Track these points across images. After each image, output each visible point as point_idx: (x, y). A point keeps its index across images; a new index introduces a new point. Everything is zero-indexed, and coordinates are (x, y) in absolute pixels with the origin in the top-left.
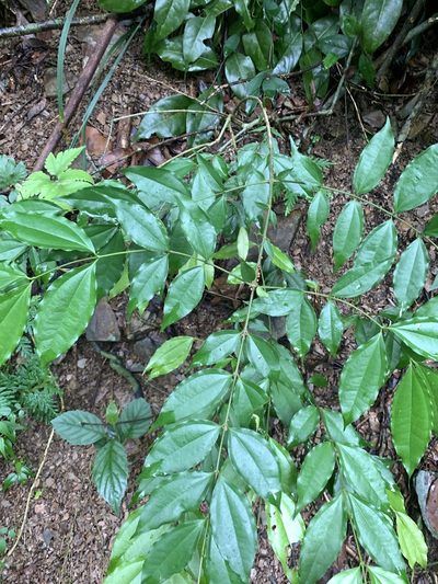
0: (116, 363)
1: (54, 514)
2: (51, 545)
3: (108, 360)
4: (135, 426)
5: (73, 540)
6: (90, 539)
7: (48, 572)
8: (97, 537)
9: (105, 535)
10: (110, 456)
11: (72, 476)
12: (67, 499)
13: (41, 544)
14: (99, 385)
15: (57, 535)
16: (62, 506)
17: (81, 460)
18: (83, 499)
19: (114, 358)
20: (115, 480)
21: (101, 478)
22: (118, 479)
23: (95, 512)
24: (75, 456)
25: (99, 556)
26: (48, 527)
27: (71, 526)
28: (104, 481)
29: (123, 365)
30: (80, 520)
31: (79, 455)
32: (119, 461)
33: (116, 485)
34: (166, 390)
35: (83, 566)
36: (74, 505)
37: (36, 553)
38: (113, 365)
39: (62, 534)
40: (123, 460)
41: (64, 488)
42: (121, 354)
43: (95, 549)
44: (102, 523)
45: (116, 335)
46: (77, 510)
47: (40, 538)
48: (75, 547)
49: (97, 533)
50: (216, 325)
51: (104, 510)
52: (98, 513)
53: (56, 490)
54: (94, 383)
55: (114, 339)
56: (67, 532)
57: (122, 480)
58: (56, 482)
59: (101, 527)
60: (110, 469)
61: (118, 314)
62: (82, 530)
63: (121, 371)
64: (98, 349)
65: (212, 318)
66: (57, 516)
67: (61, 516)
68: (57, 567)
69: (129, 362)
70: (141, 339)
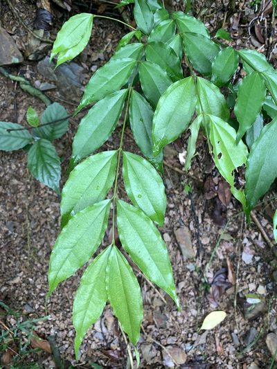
0: (26, 84)
1: (10, 210)
2: (15, 231)
3: (18, 82)
4: (56, 128)
5: (30, 225)
6: (43, 221)
7: (18, 249)
8: (48, 220)
9: (54, 217)
10: (40, 151)
11: (15, 182)
12: (17, 198)
13: (7, 232)
14: (17, 108)
15: (17, 224)
16: (14, 204)
17: (19, 168)
18: (29, 196)
19: (23, 79)
20: (49, 168)
21: (36, 170)
22: (52, 167)
23: (41, 203)
24: (14, 167)
25: (52, 231)
26: (9, 220)
27: (26, 216)
28: (39, 170)
29: (32, 85)
30: (31, 211)
31: (17, 166)
32: (49, 153)
33: (52, 172)
34: (75, 102)
35: (43, 240)
36: (24, 202)
37: (5, 239)
38: (24, 86)
39: (20, 223)
40: (52, 151)
41: (12, 191)
42: (28, 76)
43: (49, 227)
44: (48, 210)
45: (19, 57)
46: (27, 204)
47: (5, 229)
48: (33, 229)
49: (47, 217)
50: (106, 37)
51: (48, 201)
52: (44, 203)
53: (6, 194)
54: (12, 107)
55: (17, 61)
56: (24, 221)
57: (55, 166)
58: (4, 188)
59: (49, 213)
60: (43, 160)
61: (15, 37)
62: (35, 216)
63: (32, 90)
64: (6, 74)
65: (101, 31)
66: (13, 212)
67: (16, 211)
68: (24, 244)
69: (37, 83)
70: (42, 59)
